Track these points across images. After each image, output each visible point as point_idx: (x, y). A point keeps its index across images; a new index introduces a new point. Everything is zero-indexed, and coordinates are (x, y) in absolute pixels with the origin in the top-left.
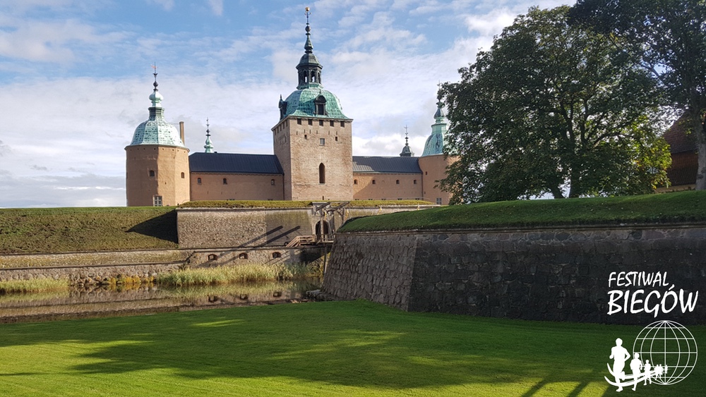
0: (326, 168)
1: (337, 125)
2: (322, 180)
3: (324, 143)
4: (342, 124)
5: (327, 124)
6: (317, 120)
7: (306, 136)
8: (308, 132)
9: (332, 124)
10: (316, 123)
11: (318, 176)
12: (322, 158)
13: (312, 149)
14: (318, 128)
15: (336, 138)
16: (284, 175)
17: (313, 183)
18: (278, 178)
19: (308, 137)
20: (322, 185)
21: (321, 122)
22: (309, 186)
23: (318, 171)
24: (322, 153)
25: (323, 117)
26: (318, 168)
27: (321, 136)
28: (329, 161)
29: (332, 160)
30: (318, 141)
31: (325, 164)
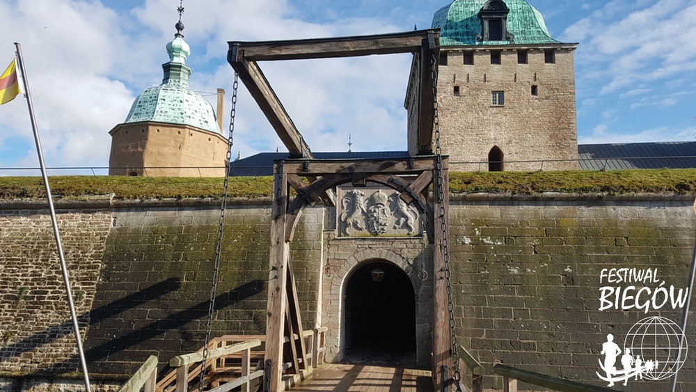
0: (506, 157)
1: (536, 59)
3: (501, 101)
4: (549, 57)
5: (509, 59)
6: (484, 52)
7: (456, 89)
8: (461, 80)
9: (523, 58)
10: (482, 60)
12: (496, 136)
13: (470, 117)
14: (487, 70)
15: (534, 90)
19: (463, 91)
21: (496, 54)
23: (485, 165)
24: (498, 124)
25: (501, 43)
26: (486, 157)
27: (493, 85)
28: (514, 141)
29: (521, 140)
30: (486, 98)
31: (504, 150)
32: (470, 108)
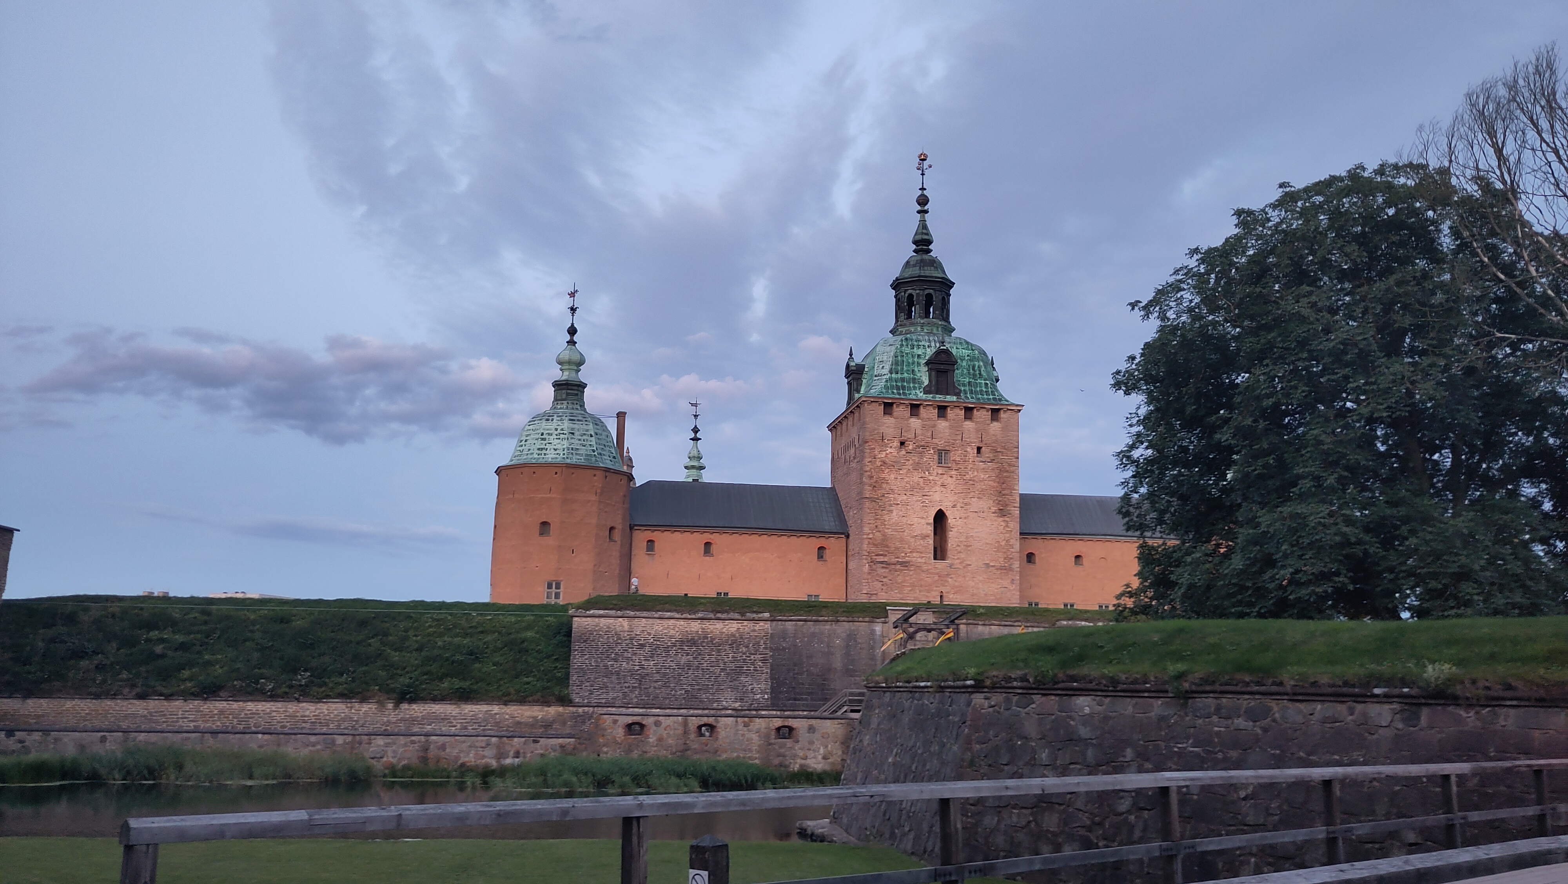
0: (951, 521)
1: (981, 415)
2: (940, 552)
3: (947, 462)
4: (995, 416)
5: (955, 415)
6: (931, 406)
7: (902, 443)
8: (907, 433)
9: (969, 415)
10: (929, 415)
11: (931, 542)
12: (941, 499)
13: (916, 477)
14: (934, 426)
15: (979, 449)
16: (848, 536)
17: (915, 558)
18: (834, 545)
19: (909, 447)
20: (940, 564)
21: (942, 410)
22: (905, 564)
23: (930, 530)
24: (943, 485)
25: (949, 398)
26: (932, 521)
27: (941, 443)
28: (959, 505)
29: (966, 504)
30: (930, 456)
31: (948, 513)
32: (917, 466)
